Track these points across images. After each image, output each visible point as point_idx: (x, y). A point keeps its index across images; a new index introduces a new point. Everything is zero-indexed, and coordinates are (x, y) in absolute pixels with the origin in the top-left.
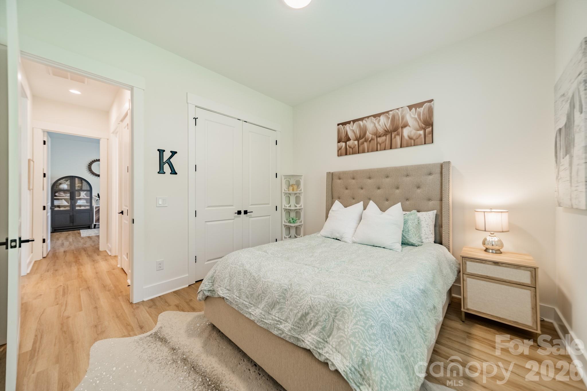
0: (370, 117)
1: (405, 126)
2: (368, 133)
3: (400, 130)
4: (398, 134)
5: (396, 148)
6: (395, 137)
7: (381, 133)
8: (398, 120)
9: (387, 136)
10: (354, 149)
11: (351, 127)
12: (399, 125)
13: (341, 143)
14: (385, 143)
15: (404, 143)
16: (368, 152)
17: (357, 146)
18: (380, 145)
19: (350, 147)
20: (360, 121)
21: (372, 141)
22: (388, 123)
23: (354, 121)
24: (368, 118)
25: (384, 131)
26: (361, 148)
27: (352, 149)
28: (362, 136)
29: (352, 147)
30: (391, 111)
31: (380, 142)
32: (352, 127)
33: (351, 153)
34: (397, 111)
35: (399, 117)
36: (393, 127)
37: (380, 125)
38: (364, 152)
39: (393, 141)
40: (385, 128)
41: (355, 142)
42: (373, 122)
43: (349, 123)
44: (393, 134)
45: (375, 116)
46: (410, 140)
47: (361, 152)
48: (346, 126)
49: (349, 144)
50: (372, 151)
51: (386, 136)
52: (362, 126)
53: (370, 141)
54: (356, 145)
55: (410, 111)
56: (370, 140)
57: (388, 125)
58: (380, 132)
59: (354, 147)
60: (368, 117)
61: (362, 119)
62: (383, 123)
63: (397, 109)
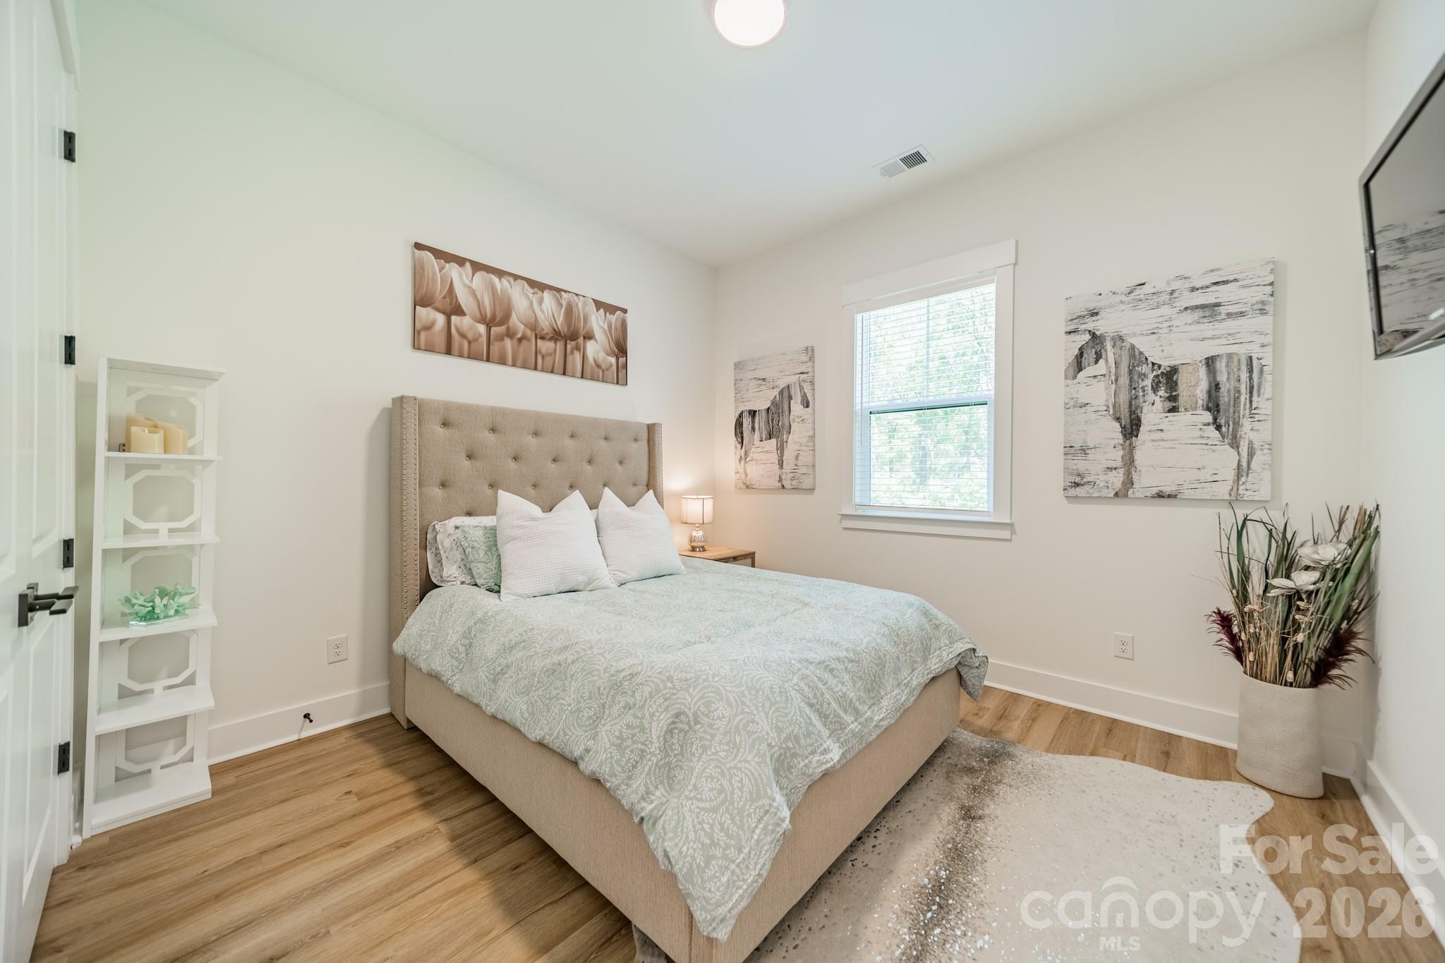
0: (519, 280)
1: (589, 337)
2: (514, 316)
3: (581, 340)
4: (578, 348)
5: (573, 376)
6: (572, 353)
7: (545, 332)
8: (578, 318)
9: (558, 344)
10: (473, 344)
11: (467, 278)
12: (579, 330)
13: (429, 308)
14: (553, 356)
15: (588, 371)
16: (514, 365)
17: (484, 339)
18: (543, 357)
19: (463, 336)
20: (493, 274)
21: (524, 342)
22: (559, 314)
23: (477, 267)
24: (515, 280)
25: (551, 329)
26: (495, 348)
27: (470, 343)
28: (498, 319)
29: (470, 336)
30: (565, 291)
31: (544, 351)
32: (470, 279)
33: (466, 354)
34: (576, 298)
35: (579, 314)
36: (568, 329)
37: (542, 311)
38: (502, 361)
39: (570, 358)
40: (555, 325)
41: (478, 325)
42: (527, 297)
43: (461, 261)
44: (569, 343)
45: (533, 284)
46: (596, 369)
47: (496, 360)
48: (447, 265)
49: (459, 324)
50: (525, 366)
51: (555, 343)
52: (499, 290)
53: (520, 340)
54: (480, 336)
55: (597, 311)
56: (519, 335)
57: (559, 319)
58: (543, 329)
59: (476, 340)
60: (516, 277)
61: (500, 273)
62: (548, 311)
63: (577, 295)
